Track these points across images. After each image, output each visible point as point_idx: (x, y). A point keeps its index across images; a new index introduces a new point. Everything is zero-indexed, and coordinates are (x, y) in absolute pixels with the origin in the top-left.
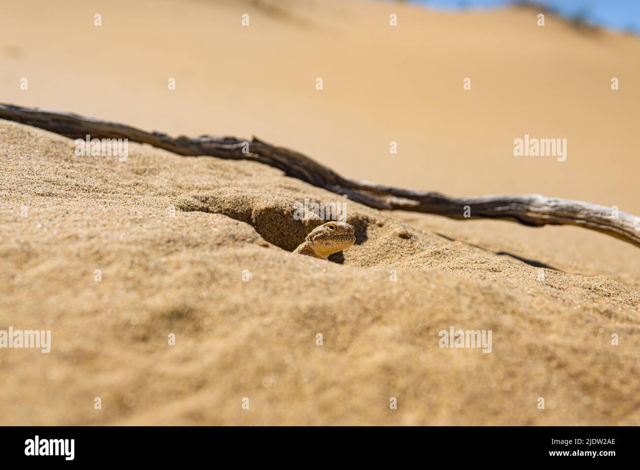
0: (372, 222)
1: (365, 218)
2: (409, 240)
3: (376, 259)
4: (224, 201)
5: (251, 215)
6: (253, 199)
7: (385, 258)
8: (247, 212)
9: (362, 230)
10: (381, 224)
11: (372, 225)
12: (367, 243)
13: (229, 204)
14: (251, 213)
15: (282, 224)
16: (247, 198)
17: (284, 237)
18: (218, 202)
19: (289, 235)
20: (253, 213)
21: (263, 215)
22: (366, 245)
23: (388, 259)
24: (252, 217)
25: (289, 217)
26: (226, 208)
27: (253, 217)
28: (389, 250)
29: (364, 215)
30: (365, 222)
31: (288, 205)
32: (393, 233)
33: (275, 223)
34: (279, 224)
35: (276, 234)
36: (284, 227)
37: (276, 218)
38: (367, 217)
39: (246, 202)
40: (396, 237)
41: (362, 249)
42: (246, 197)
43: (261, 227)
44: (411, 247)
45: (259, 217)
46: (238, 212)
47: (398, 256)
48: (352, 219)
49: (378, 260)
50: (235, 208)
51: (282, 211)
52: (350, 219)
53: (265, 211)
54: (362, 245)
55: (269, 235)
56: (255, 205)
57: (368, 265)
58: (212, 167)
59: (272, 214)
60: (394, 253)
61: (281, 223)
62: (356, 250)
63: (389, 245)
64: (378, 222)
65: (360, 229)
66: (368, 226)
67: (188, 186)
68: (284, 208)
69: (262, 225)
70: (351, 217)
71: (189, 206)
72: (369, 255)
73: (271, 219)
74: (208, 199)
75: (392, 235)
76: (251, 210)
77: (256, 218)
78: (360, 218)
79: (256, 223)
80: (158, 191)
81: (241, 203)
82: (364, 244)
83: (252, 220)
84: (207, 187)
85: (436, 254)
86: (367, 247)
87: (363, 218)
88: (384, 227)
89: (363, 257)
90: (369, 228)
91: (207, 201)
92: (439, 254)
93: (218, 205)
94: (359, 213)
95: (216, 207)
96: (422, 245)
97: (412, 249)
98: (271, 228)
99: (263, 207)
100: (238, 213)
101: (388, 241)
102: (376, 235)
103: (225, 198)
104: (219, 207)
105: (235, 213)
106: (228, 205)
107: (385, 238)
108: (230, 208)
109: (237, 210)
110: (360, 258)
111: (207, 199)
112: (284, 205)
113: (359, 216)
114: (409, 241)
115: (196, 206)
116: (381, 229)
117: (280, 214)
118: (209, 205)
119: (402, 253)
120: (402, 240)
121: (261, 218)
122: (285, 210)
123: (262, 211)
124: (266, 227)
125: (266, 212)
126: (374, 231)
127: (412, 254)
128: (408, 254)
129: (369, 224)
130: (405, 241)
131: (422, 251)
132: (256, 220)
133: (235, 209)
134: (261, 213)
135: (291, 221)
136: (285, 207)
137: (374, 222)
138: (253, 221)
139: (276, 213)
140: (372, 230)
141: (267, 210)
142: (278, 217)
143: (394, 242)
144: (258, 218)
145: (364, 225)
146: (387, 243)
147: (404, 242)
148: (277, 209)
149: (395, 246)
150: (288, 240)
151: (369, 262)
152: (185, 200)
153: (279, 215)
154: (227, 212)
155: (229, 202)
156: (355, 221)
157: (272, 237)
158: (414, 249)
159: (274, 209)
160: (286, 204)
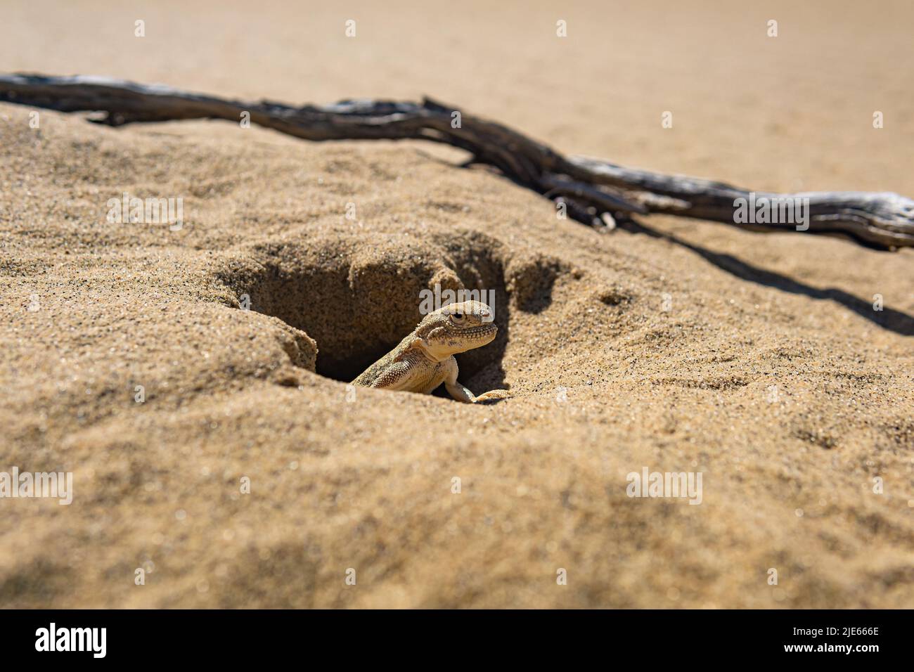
0: (564, 271)
1: (553, 263)
2: (617, 307)
3: (555, 344)
4: (307, 251)
5: (348, 275)
6: (354, 245)
7: (571, 342)
8: (342, 269)
9: (545, 286)
10: (579, 273)
11: (564, 276)
12: (549, 311)
13: (315, 256)
14: (348, 271)
15: (395, 291)
16: (345, 244)
17: (400, 311)
18: (296, 255)
19: (407, 309)
20: (350, 272)
21: (365, 276)
22: (547, 315)
23: (574, 344)
24: (348, 279)
25: (406, 279)
26: (308, 264)
27: (350, 278)
28: (579, 328)
29: (552, 258)
30: (553, 270)
31: (407, 257)
32: (593, 292)
33: (383, 289)
34: (390, 290)
35: (386, 306)
36: (399, 295)
37: (385, 281)
38: (558, 261)
39: (343, 251)
40: (596, 301)
41: (538, 323)
42: (344, 241)
43: (361, 296)
44: (617, 322)
45: (359, 280)
46: (327, 270)
47: (591, 338)
48: (527, 269)
49: (559, 345)
50: (323, 263)
51: (396, 268)
52: (524, 269)
53: (366, 269)
54: (540, 314)
55: (375, 309)
56: (355, 258)
57: (541, 354)
58: (333, 167)
59: (378, 276)
60: (586, 332)
61: (393, 288)
62: (528, 325)
63: (581, 317)
64: (574, 271)
65: (542, 283)
66: (557, 277)
67: (268, 217)
68: (398, 264)
69: (363, 293)
70: (526, 264)
71: (235, 271)
72: (547, 335)
73: (377, 283)
74: (283, 247)
75: (591, 297)
76: (349, 266)
77: (354, 281)
78: (544, 265)
79: (355, 289)
80: (207, 236)
81: (334, 254)
82: (544, 313)
83: (349, 283)
84: (299, 218)
85: (653, 338)
86: (547, 319)
87: (549, 263)
88: (583, 279)
89: (536, 339)
90: (558, 281)
91: (280, 253)
92: (660, 337)
93: (296, 259)
94: (545, 253)
95: (292, 263)
96: (637, 318)
97: (618, 325)
98: (378, 297)
99: (364, 263)
100: (326, 273)
101: (580, 309)
102: (567, 295)
103: (310, 245)
104: (296, 263)
105: (321, 273)
106: (312, 259)
107: (578, 303)
108: (315, 264)
109: (325, 268)
110: (531, 341)
111: (280, 248)
112: (400, 258)
113: (542, 260)
114: (617, 310)
115: (249, 270)
116: (577, 283)
117: (392, 273)
118: (280, 259)
119: (600, 333)
120: (605, 306)
121: (362, 281)
122: (400, 267)
123: (362, 269)
124: (370, 296)
125: (368, 271)
126: (565, 288)
127: (614, 336)
128: (608, 335)
129: (558, 274)
130: (610, 308)
131: (634, 329)
132: (355, 285)
133: (322, 266)
134: (360, 273)
135: (408, 285)
136: (402, 261)
137: (568, 268)
138: (351, 286)
139: (385, 272)
140: (563, 284)
141: (370, 268)
142: (388, 280)
143: (590, 311)
144: (357, 281)
145: (550, 275)
146: (579, 314)
147: (608, 312)
148: (386, 266)
149: (590, 319)
150: (405, 317)
151: (544, 349)
152: (232, 259)
153: (389, 276)
154: (309, 271)
155: (314, 253)
156: (533, 271)
157: (380, 313)
158: (621, 326)
159: (382, 266)
160: (404, 255)
